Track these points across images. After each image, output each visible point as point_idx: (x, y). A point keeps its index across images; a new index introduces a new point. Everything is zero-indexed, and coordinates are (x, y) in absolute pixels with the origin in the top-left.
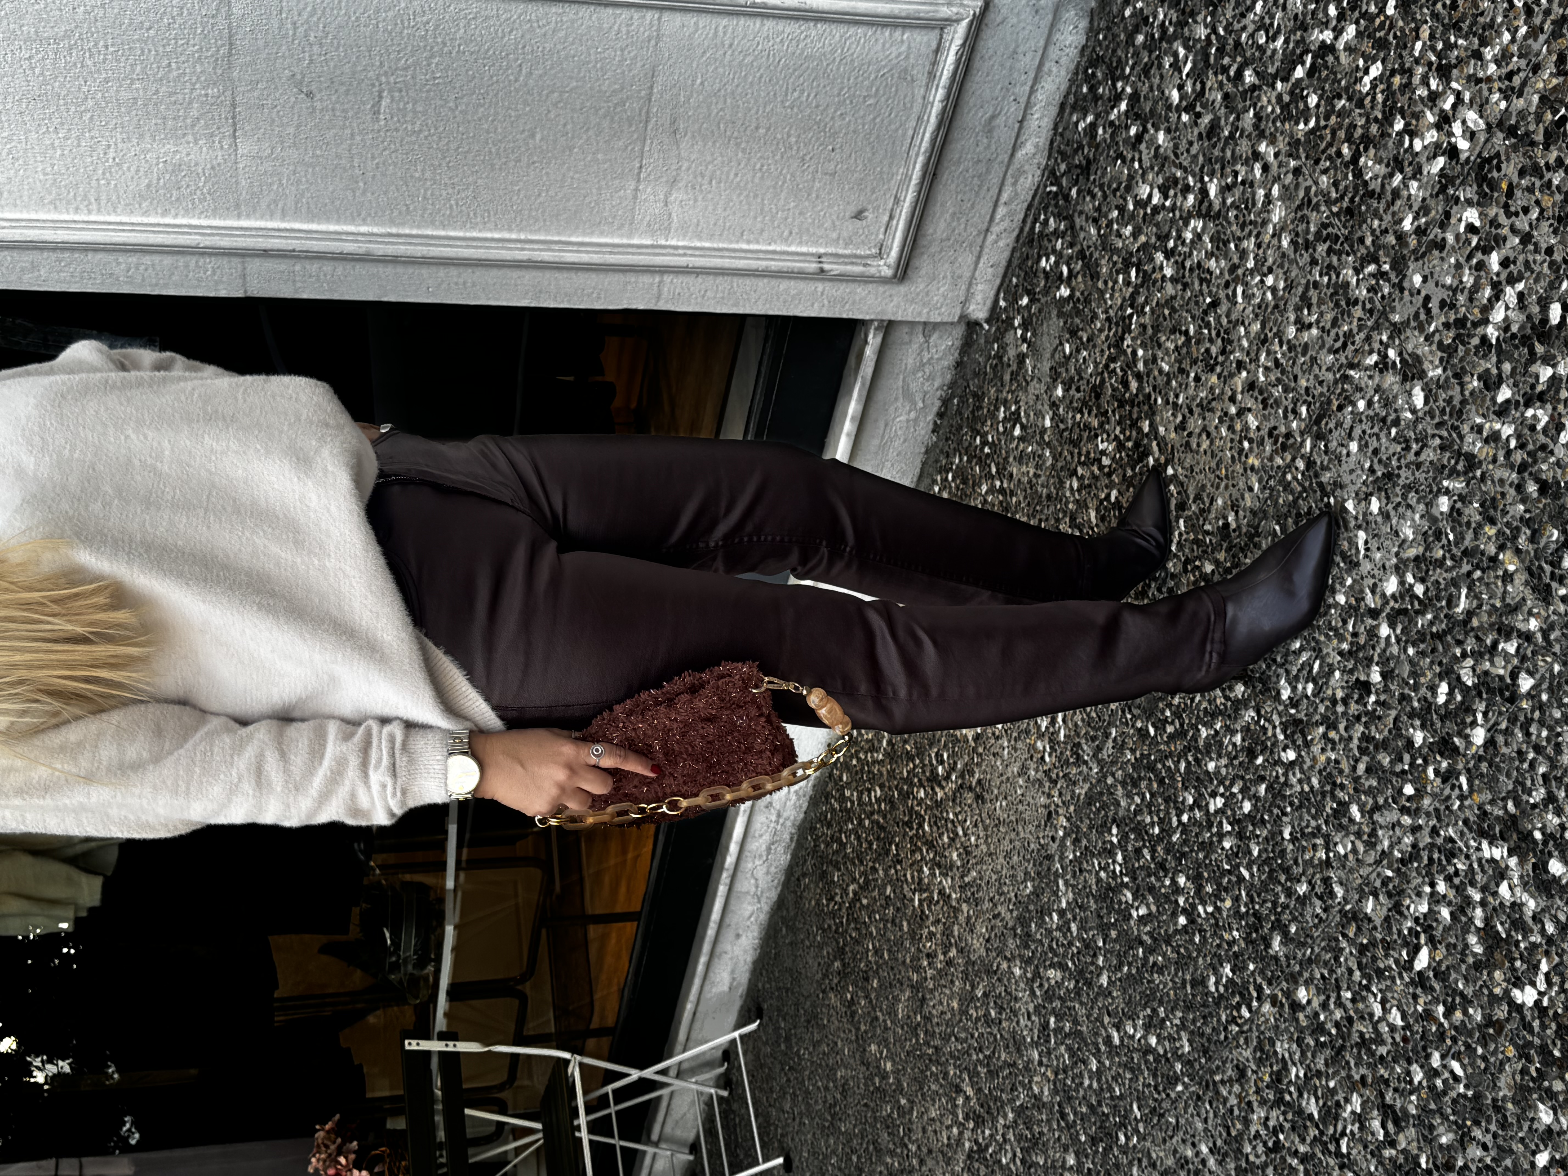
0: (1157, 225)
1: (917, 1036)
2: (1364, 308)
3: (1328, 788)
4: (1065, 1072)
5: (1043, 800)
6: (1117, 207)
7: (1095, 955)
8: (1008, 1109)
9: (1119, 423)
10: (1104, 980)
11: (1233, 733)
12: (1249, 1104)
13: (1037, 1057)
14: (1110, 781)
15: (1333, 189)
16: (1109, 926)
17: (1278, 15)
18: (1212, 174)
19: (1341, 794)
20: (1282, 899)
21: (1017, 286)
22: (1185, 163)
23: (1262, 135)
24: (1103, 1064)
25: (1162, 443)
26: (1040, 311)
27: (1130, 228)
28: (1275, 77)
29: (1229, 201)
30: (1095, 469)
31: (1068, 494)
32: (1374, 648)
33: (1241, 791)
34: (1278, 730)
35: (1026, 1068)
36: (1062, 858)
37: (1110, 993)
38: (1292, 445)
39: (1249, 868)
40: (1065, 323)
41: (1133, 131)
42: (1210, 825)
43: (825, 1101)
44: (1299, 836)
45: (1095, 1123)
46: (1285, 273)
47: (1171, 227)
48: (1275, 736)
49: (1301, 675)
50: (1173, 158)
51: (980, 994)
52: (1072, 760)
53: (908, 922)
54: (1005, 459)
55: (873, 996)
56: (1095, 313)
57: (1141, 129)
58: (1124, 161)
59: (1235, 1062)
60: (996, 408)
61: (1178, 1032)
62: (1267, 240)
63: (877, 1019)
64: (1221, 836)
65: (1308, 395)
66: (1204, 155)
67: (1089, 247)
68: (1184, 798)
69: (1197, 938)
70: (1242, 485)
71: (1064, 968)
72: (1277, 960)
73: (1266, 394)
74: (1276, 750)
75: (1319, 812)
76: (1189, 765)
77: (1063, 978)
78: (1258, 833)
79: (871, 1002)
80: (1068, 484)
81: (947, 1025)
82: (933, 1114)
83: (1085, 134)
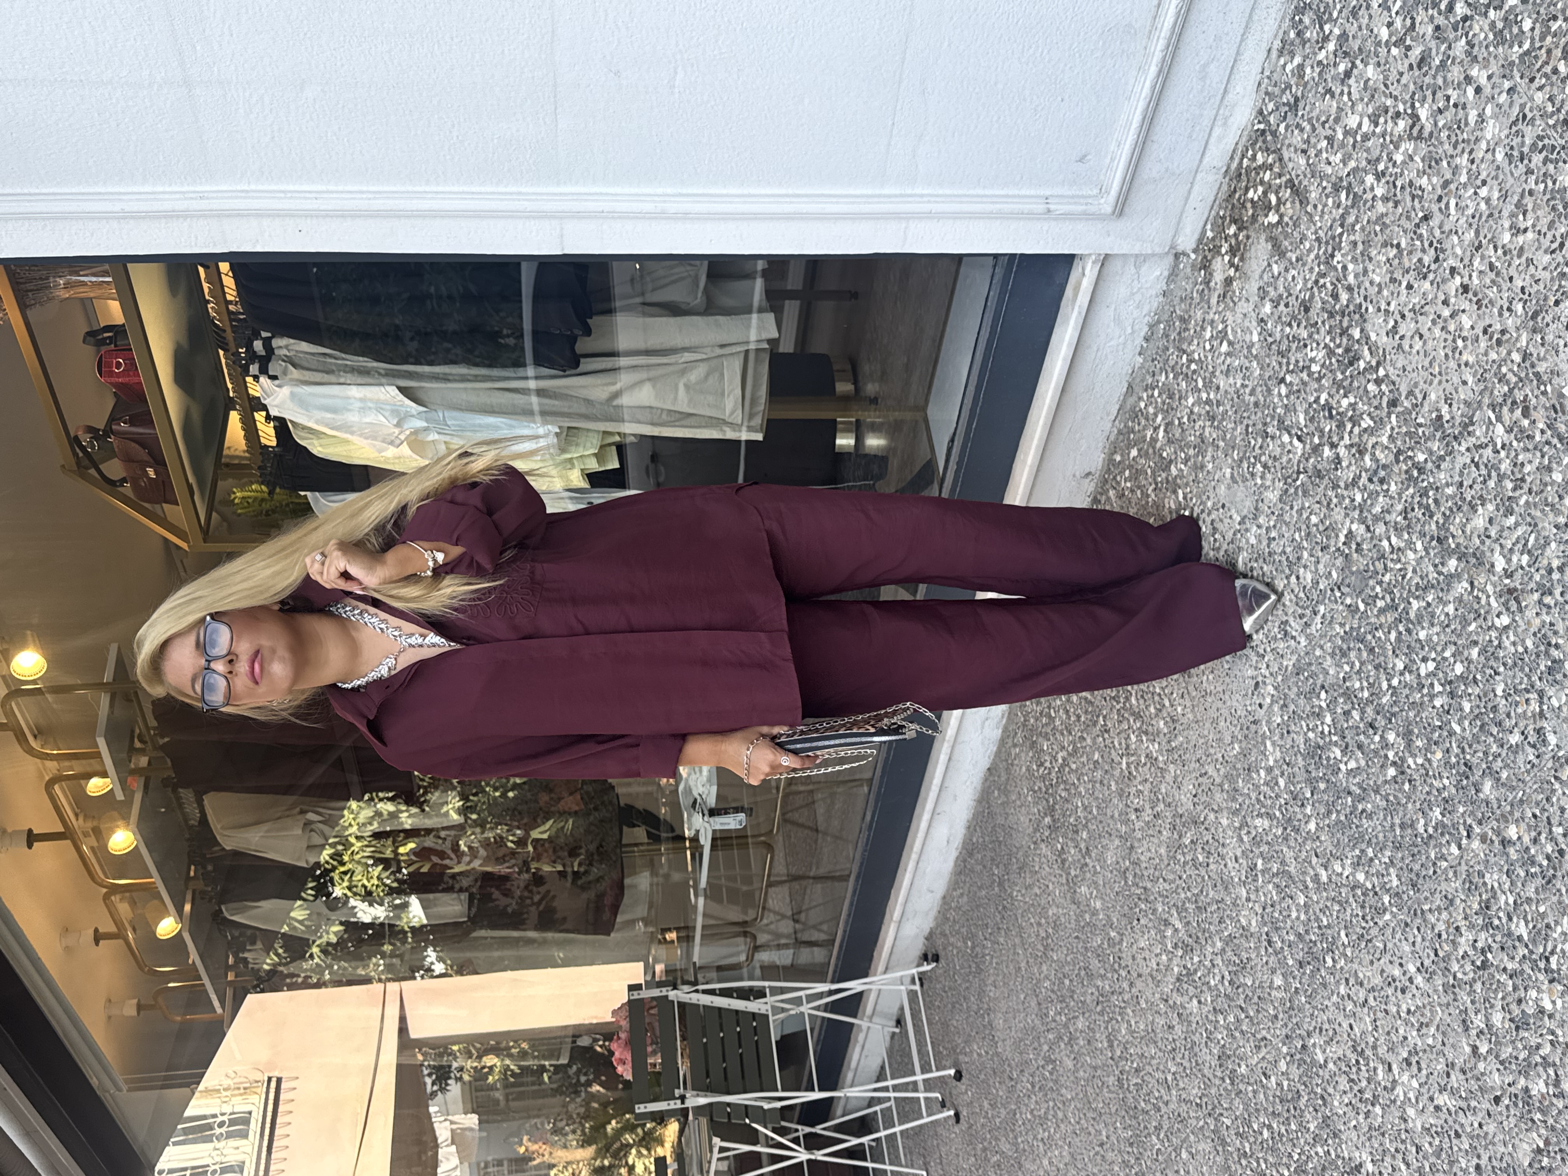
0: (1368, 150)
1: (1126, 879)
3: (1542, 648)
4: (1272, 906)
5: (1250, 672)
6: (1326, 137)
7: (1303, 805)
8: (1216, 939)
9: (1329, 332)
10: (1312, 826)
11: (1446, 604)
12: (1457, 929)
14: (1318, 652)
15: (1549, 104)
16: (1317, 780)
18: (1424, 100)
19: (1555, 653)
20: (1494, 748)
21: (1224, 217)
22: (1395, 93)
23: (1475, 59)
24: (1311, 898)
25: (1373, 348)
26: (1248, 237)
27: (1339, 155)
30: (1304, 376)
33: (1453, 655)
34: (1492, 599)
35: (1235, 903)
36: (1269, 722)
37: (1318, 837)
38: (1507, 341)
39: (1460, 723)
40: (1274, 246)
41: (1342, 68)
42: (1421, 687)
43: (1038, 936)
44: (1512, 692)
45: (1302, 949)
46: (1500, 184)
47: (1382, 151)
48: (1489, 605)
49: (1516, 548)
50: (1383, 88)
51: (1187, 842)
52: (1279, 636)
53: (1117, 783)
54: (1213, 372)
55: (1083, 845)
56: (1304, 234)
57: (1350, 65)
58: (1333, 96)
59: (1444, 893)
60: (1203, 329)
61: (1386, 869)
62: (1481, 156)
63: (1086, 865)
64: (1432, 697)
65: (1524, 293)
66: (1415, 83)
67: (1298, 176)
68: (1395, 665)
69: (1407, 787)
70: (1455, 380)
71: (1272, 817)
72: (1488, 803)
73: (1480, 296)
74: (1489, 617)
75: (1532, 671)
76: (1399, 634)
77: (1271, 826)
78: (1470, 691)
79: (1080, 851)
80: (1276, 391)
81: (1155, 869)
82: (1143, 944)
83: (1293, 75)
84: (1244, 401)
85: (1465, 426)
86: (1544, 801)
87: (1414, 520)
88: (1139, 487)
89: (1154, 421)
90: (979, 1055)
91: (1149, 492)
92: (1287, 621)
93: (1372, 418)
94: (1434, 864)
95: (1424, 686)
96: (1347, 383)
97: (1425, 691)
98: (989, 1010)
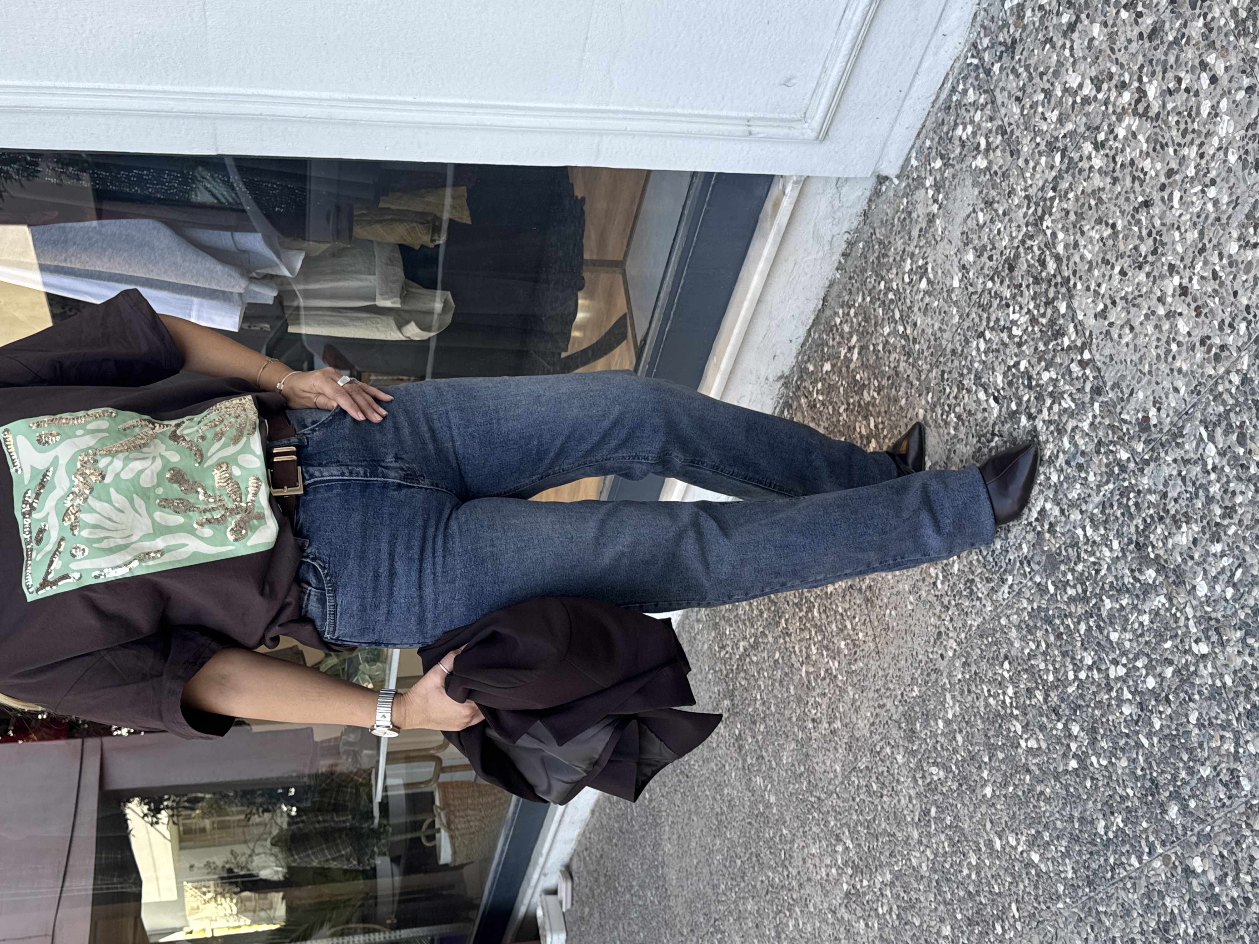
0: (1087, 115)
1: (800, 783)
4: (944, 856)
5: (933, 620)
6: (1043, 90)
7: (980, 767)
8: (886, 870)
9: (1033, 298)
10: (988, 791)
11: (1141, 612)
13: (916, 835)
14: (1003, 621)
16: (996, 747)
18: (1152, 76)
20: (1183, 774)
21: (930, 148)
22: (1122, 60)
23: (1212, 45)
24: (983, 861)
25: (1079, 328)
26: (954, 176)
27: (1056, 112)
29: (1170, 106)
30: (1005, 336)
31: (974, 353)
33: (1146, 667)
34: (1191, 623)
35: (906, 842)
36: (950, 675)
37: (993, 804)
38: (1227, 358)
39: (1149, 736)
40: (981, 192)
41: (1065, 19)
43: (712, 809)
44: (1206, 723)
45: (972, 908)
46: (1231, 188)
47: (1103, 121)
48: (1187, 626)
49: (1221, 578)
50: (1109, 52)
51: (863, 767)
52: (965, 593)
53: (796, 688)
54: (909, 308)
55: (760, 738)
56: (1013, 189)
57: (1074, 18)
58: (1053, 47)
59: (1120, 901)
60: (903, 260)
61: (1063, 860)
62: (1211, 152)
63: (763, 757)
64: (1121, 702)
65: (1249, 313)
66: (1144, 56)
67: (1010, 124)
68: (1083, 657)
69: (1088, 784)
70: (1166, 384)
71: (948, 770)
72: (1173, 827)
73: (1200, 303)
74: (1187, 640)
75: (1230, 708)
76: (1089, 629)
77: (946, 778)
78: (1161, 709)
79: (757, 742)
80: (974, 344)
81: (829, 783)
82: (814, 851)
83: (1012, 14)
84: (941, 345)
85: (1175, 436)
86: (1233, 844)
87: (1112, 518)
88: (831, 403)
89: (849, 340)
90: (652, 902)
91: (841, 410)
92: (973, 580)
93: (1073, 400)
94: (1113, 869)
95: (1112, 689)
96: (1048, 357)
97: (1114, 694)
98: (663, 864)
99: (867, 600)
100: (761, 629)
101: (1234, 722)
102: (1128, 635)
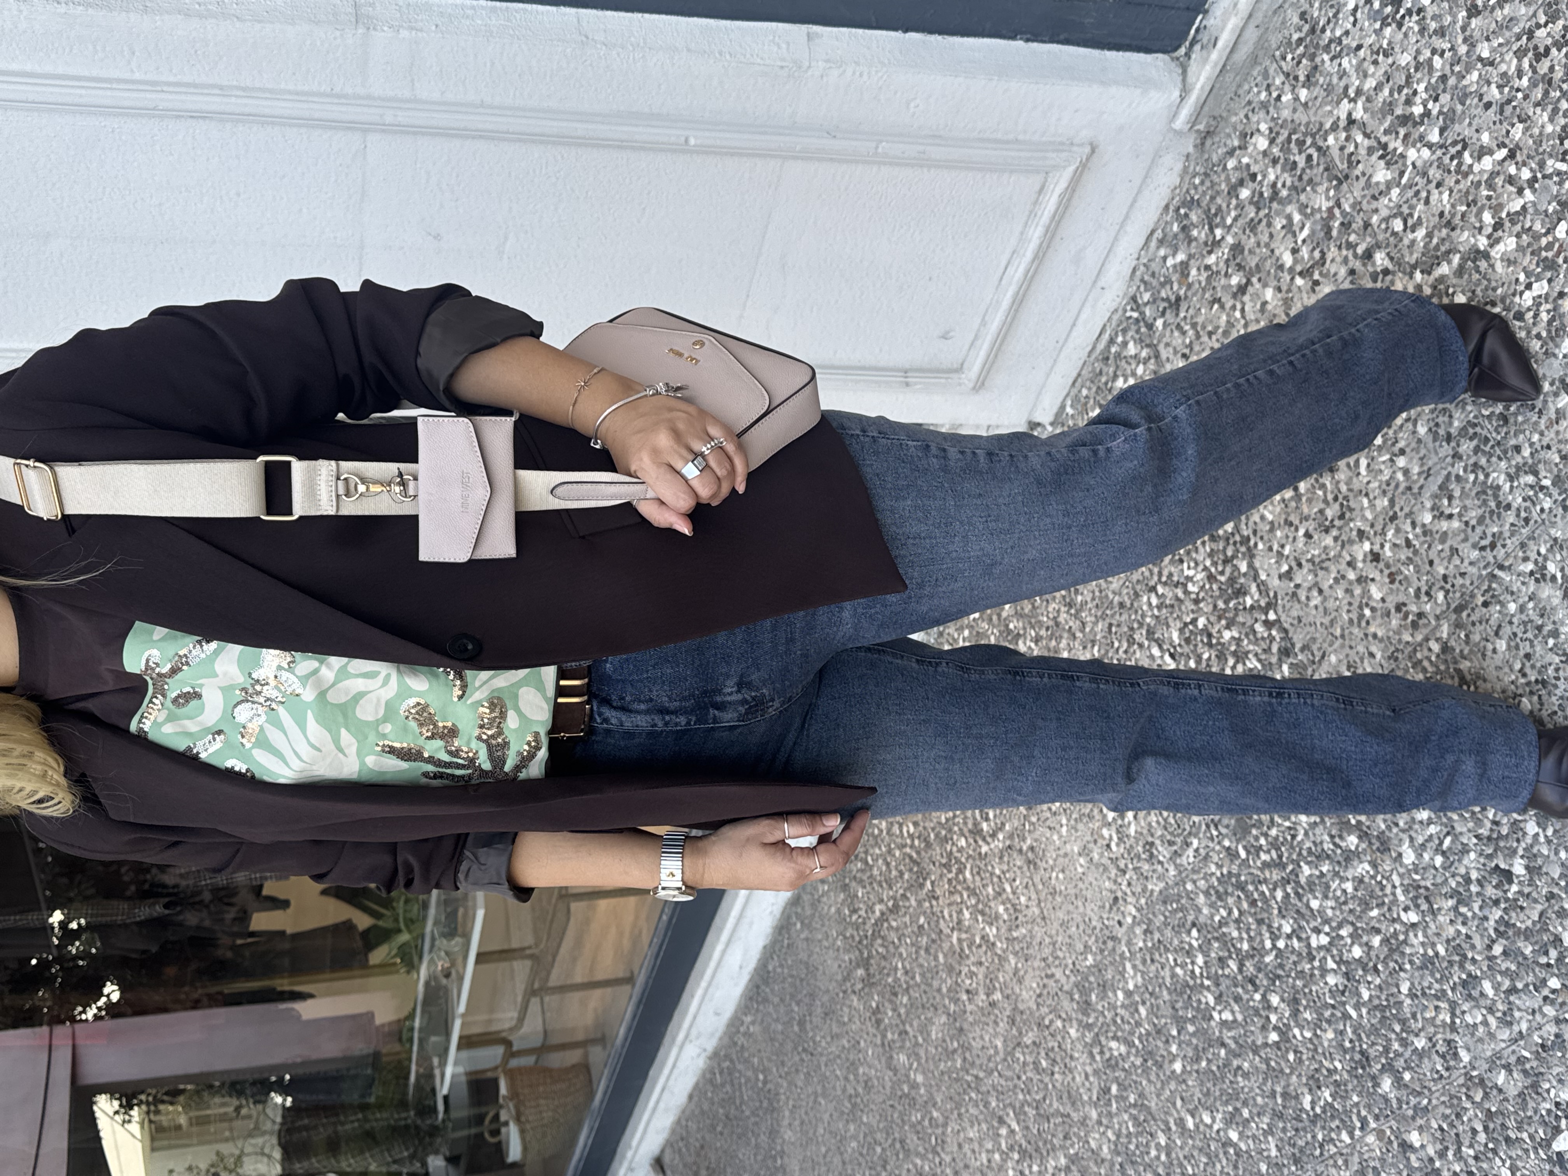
1: (954, 1060)
2: (1518, 516)
3: (1456, 958)
4: (1128, 1137)
5: (1108, 885)
7: (1167, 1042)
8: (1060, 1154)
9: (1211, 555)
11: (1343, 879)
13: (1094, 1114)
14: (1189, 886)
17: (1420, 207)
19: (1471, 968)
20: (1396, 1046)
21: (1087, 397)
24: (1174, 1142)
25: (1263, 587)
28: (1414, 267)
30: (1179, 592)
31: (1145, 608)
32: (1518, 841)
33: (1351, 936)
34: (1399, 891)
35: (1083, 1122)
36: (1129, 943)
37: (1184, 1081)
38: (1425, 626)
39: (1357, 1007)
41: (1235, 280)
42: (1312, 959)
43: (844, 1090)
44: (1419, 994)
46: (1421, 459)
48: (1394, 894)
49: (1428, 845)
51: (1029, 1042)
52: (1144, 856)
53: (945, 956)
55: (902, 1011)
57: (1244, 281)
58: (1222, 307)
61: (1266, 1137)
63: (906, 1033)
64: (1324, 971)
65: (1446, 582)
68: (1281, 926)
69: (1291, 1057)
70: (1361, 649)
71: (1130, 1044)
72: (1387, 1100)
73: (1393, 569)
74: (1394, 908)
75: (1444, 979)
76: (1287, 896)
77: (1128, 1053)
78: (1369, 979)
79: (899, 1015)
80: (1145, 599)
81: (989, 1060)
82: (971, 1135)
83: (1175, 271)
84: (1107, 596)
92: (1153, 843)
93: (1259, 660)
94: (1321, 1146)
95: (1314, 958)
96: (1230, 615)
97: (1316, 964)
98: (782, 1153)
99: (1029, 862)
100: (901, 891)
101: (1450, 992)
102: (1330, 903)
